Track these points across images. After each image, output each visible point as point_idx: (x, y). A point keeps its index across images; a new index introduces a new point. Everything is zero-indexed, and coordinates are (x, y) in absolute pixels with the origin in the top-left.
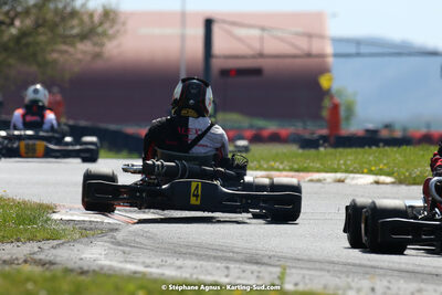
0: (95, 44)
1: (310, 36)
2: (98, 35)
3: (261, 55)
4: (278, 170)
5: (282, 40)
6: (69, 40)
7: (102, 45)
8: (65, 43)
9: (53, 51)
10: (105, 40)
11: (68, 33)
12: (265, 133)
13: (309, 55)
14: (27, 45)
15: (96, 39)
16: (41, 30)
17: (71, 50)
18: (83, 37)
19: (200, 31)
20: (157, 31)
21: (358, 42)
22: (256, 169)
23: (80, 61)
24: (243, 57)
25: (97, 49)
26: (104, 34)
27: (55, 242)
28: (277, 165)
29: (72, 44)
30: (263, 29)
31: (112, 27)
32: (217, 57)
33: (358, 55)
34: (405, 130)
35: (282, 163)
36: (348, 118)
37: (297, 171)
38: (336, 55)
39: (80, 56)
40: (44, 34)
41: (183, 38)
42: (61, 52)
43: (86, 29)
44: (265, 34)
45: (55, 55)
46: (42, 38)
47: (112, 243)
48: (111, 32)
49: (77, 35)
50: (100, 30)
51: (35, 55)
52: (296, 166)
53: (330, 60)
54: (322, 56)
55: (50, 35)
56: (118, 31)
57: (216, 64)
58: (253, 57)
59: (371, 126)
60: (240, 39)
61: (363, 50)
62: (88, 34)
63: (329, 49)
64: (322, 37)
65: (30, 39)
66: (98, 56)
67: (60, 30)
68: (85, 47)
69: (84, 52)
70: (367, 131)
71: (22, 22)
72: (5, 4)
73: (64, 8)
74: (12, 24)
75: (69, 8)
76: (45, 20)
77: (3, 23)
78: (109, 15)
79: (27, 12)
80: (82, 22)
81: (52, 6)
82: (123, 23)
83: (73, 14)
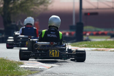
1: (113, 2)
3: (98, 9)
4: (100, 47)
7: (47, 6)
8: (35, 6)
9: (31, 8)
13: (113, 8)
22: (93, 47)
23: (40, 11)
24: (92, 9)
25: (45, 7)
26: (48, 2)
28: (100, 46)
32: (84, 9)
35: (101, 45)
37: (106, 48)
39: (40, 9)
41: (74, 3)
42: (34, 9)
45: (32, 10)
51: (26, 9)
52: (106, 46)
58: (95, 9)
66: (46, 9)
69: (42, 8)
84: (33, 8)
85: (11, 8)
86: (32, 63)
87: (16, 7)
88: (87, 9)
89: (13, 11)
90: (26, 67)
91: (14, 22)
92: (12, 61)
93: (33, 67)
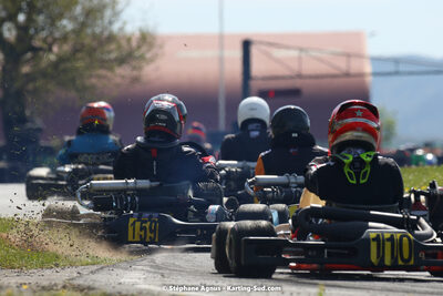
0: (134, 68)
1: (348, 56)
2: (137, 58)
3: (300, 76)
5: (321, 60)
6: (107, 64)
7: (140, 68)
8: (102, 67)
9: (91, 76)
10: (144, 64)
11: (106, 57)
13: (347, 75)
14: (65, 71)
15: (134, 63)
16: (79, 55)
17: (109, 74)
18: (121, 61)
19: (238, 54)
20: (194, 54)
21: (396, 61)
23: (118, 85)
24: (283, 78)
25: (135, 73)
26: (142, 57)
27: (95, 267)
29: (111, 69)
30: (301, 50)
31: (149, 50)
32: (257, 79)
33: (397, 73)
36: (388, 138)
38: (375, 74)
39: (118, 80)
40: (82, 59)
41: (221, 60)
42: (99, 77)
43: (124, 53)
44: (303, 55)
45: (94, 81)
46: (80, 64)
47: (151, 266)
48: (148, 55)
49: (116, 60)
50: (137, 54)
51: (73, 80)
53: (369, 79)
54: (361, 75)
55: (88, 59)
56: (157, 55)
58: (291, 78)
60: (278, 61)
61: (402, 68)
62: (126, 58)
63: (368, 68)
64: (360, 56)
65: (69, 65)
66: (136, 80)
67: (98, 55)
68: (123, 72)
69: (123, 77)
71: (60, 48)
72: (43, 29)
73: (102, 32)
74: (50, 50)
75: (106, 34)
76: (83, 45)
77: (41, 49)
78: (146, 39)
79: (65, 38)
80: (119, 47)
81: (89, 31)
82: (161, 47)
83: (111, 38)
84: (96, 77)
85: (27, 75)
87: (44, 74)
88: (264, 78)
89: (31, 86)
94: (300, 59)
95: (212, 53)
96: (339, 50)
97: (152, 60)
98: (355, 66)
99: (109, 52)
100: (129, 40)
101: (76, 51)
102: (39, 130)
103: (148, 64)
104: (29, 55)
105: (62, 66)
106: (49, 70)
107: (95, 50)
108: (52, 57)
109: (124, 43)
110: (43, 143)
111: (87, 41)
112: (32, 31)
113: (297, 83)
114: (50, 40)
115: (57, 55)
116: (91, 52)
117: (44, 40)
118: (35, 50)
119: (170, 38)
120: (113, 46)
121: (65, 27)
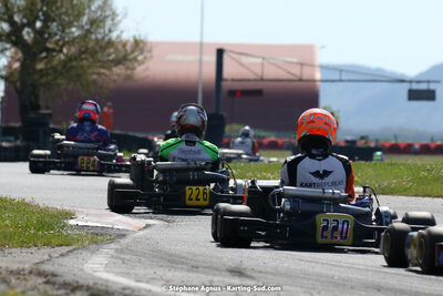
0: (127, 68)
1: (302, 64)
2: (130, 60)
3: (262, 80)
5: (279, 67)
6: (106, 64)
7: (134, 68)
8: (104, 68)
9: (94, 73)
10: (136, 64)
11: (106, 59)
12: (266, 141)
13: (301, 80)
14: (72, 67)
15: (128, 63)
16: (83, 56)
17: (107, 73)
18: (118, 62)
19: (213, 59)
20: (180, 58)
21: (341, 70)
23: (115, 81)
24: (249, 80)
25: (129, 72)
26: (135, 59)
29: (109, 68)
30: (264, 58)
31: (140, 54)
32: (226, 80)
33: (341, 81)
34: (377, 141)
38: (322, 81)
39: (115, 77)
40: (86, 59)
41: (201, 62)
43: (121, 55)
44: (265, 62)
45: (95, 77)
48: (140, 58)
49: (112, 61)
51: (79, 76)
53: (319, 84)
54: (314, 81)
55: (91, 59)
56: (145, 58)
57: (226, 85)
58: (256, 80)
59: (349, 138)
60: (243, 65)
61: (343, 78)
62: (122, 60)
63: (318, 76)
64: (313, 66)
65: (75, 63)
66: (129, 78)
67: (99, 56)
68: (119, 70)
69: (118, 75)
70: (347, 141)
71: (69, 50)
72: (56, 34)
73: (103, 38)
74: (61, 51)
75: (106, 39)
76: (87, 49)
77: (54, 50)
78: (138, 44)
79: (73, 41)
80: (117, 50)
81: (93, 37)
82: (150, 51)
83: (110, 43)
84: (96, 74)
85: (41, 70)
86: (96, 215)
87: (54, 69)
88: (233, 80)
89: (44, 80)
90: (80, 223)
91: (47, 108)
92: (47, 209)
93: (99, 225)
94: (263, 64)
95: (194, 58)
96: (295, 60)
97: (142, 63)
98: (307, 73)
99: (109, 55)
100: (124, 45)
101: (81, 53)
102: (50, 115)
103: (139, 65)
104: (44, 54)
105: (69, 65)
106: (59, 68)
107: (96, 52)
108: (62, 57)
109: (120, 47)
110: (52, 126)
111: (91, 45)
112: (46, 36)
113: (260, 85)
114: (61, 43)
115: (66, 55)
116: (93, 53)
117: (57, 43)
118: (48, 50)
119: (158, 44)
120: (112, 50)
121: (73, 33)
